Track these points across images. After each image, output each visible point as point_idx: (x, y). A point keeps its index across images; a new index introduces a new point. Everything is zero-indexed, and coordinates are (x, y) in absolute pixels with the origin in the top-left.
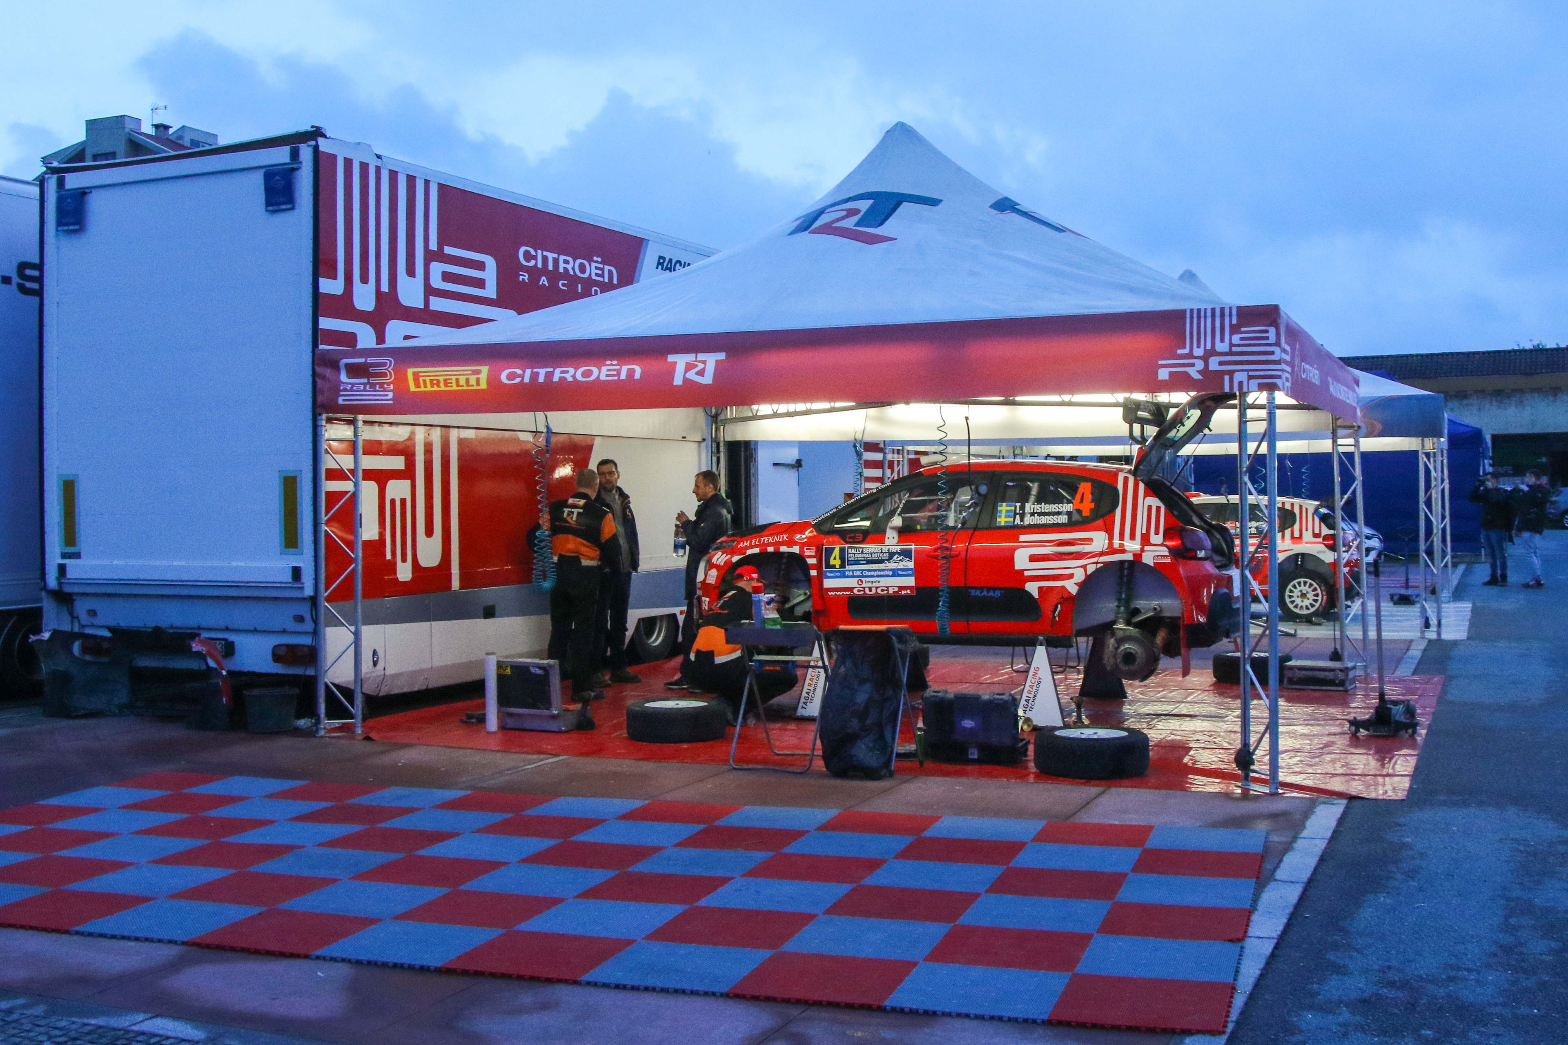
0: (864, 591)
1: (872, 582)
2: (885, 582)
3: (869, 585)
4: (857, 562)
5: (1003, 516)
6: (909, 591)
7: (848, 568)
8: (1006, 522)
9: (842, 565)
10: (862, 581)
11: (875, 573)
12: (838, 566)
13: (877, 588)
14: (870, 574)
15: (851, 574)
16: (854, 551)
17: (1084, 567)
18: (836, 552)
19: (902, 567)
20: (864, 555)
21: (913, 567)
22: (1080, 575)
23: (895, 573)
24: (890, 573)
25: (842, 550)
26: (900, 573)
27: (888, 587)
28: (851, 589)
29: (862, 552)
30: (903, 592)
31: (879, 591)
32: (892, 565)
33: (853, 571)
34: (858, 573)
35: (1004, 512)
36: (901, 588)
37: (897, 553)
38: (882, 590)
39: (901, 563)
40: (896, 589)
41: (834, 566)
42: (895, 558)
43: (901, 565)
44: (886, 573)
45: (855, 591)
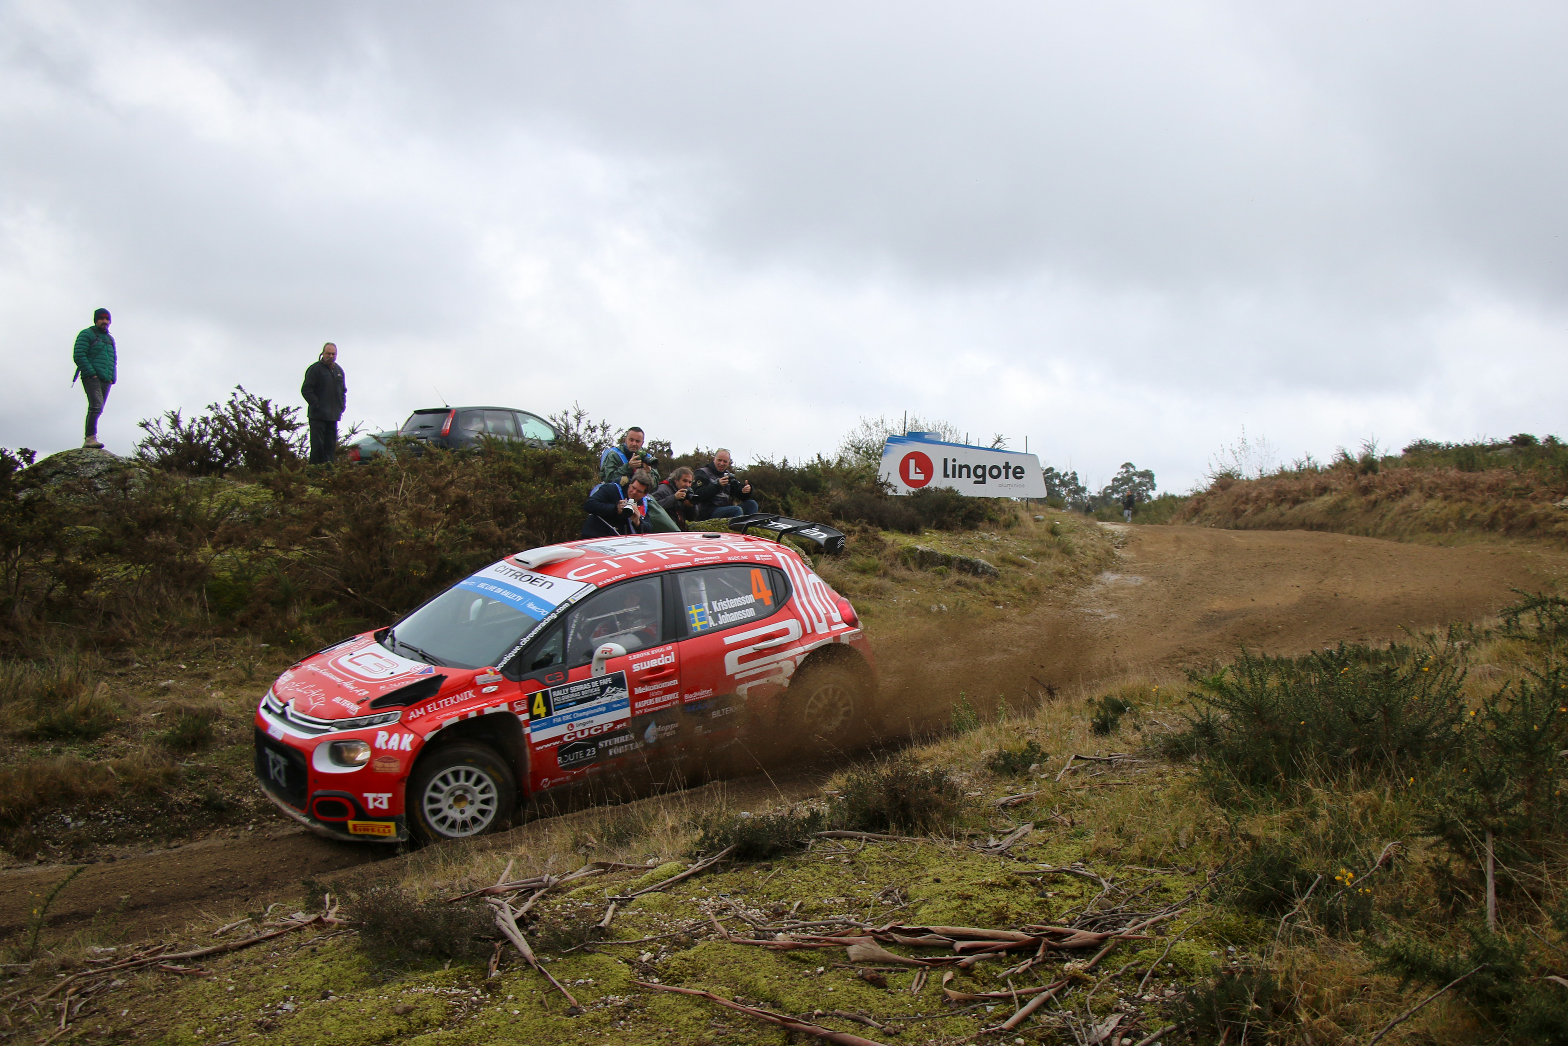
0: (575, 736)
1: (584, 724)
2: (598, 720)
3: (582, 728)
4: (565, 705)
5: (697, 620)
6: (624, 724)
7: (555, 714)
8: (702, 626)
9: (549, 713)
10: (572, 726)
11: (587, 713)
12: (543, 715)
13: (590, 729)
14: (581, 715)
15: (559, 720)
16: (559, 693)
17: (792, 658)
18: (539, 698)
19: (616, 699)
20: (573, 695)
21: (627, 696)
22: (789, 668)
23: (609, 708)
24: (604, 709)
25: (545, 696)
26: (615, 706)
27: (602, 725)
28: (560, 738)
29: (570, 693)
30: (619, 727)
31: (592, 732)
32: (604, 700)
33: (561, 716)
34: (568, 717)
35: (696, 616)
36: (616, 723)
37: (608, 685)
38: (596, 730)
39: (615, 695)
40: (611, 725)
41: (539, 716)
42: (608, 690)
43: (615, 697)
44: (600, 709)
45: (566, 739)
